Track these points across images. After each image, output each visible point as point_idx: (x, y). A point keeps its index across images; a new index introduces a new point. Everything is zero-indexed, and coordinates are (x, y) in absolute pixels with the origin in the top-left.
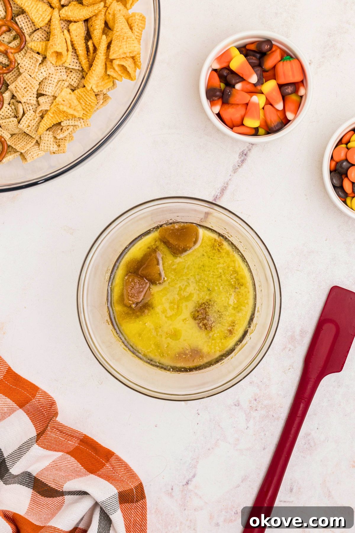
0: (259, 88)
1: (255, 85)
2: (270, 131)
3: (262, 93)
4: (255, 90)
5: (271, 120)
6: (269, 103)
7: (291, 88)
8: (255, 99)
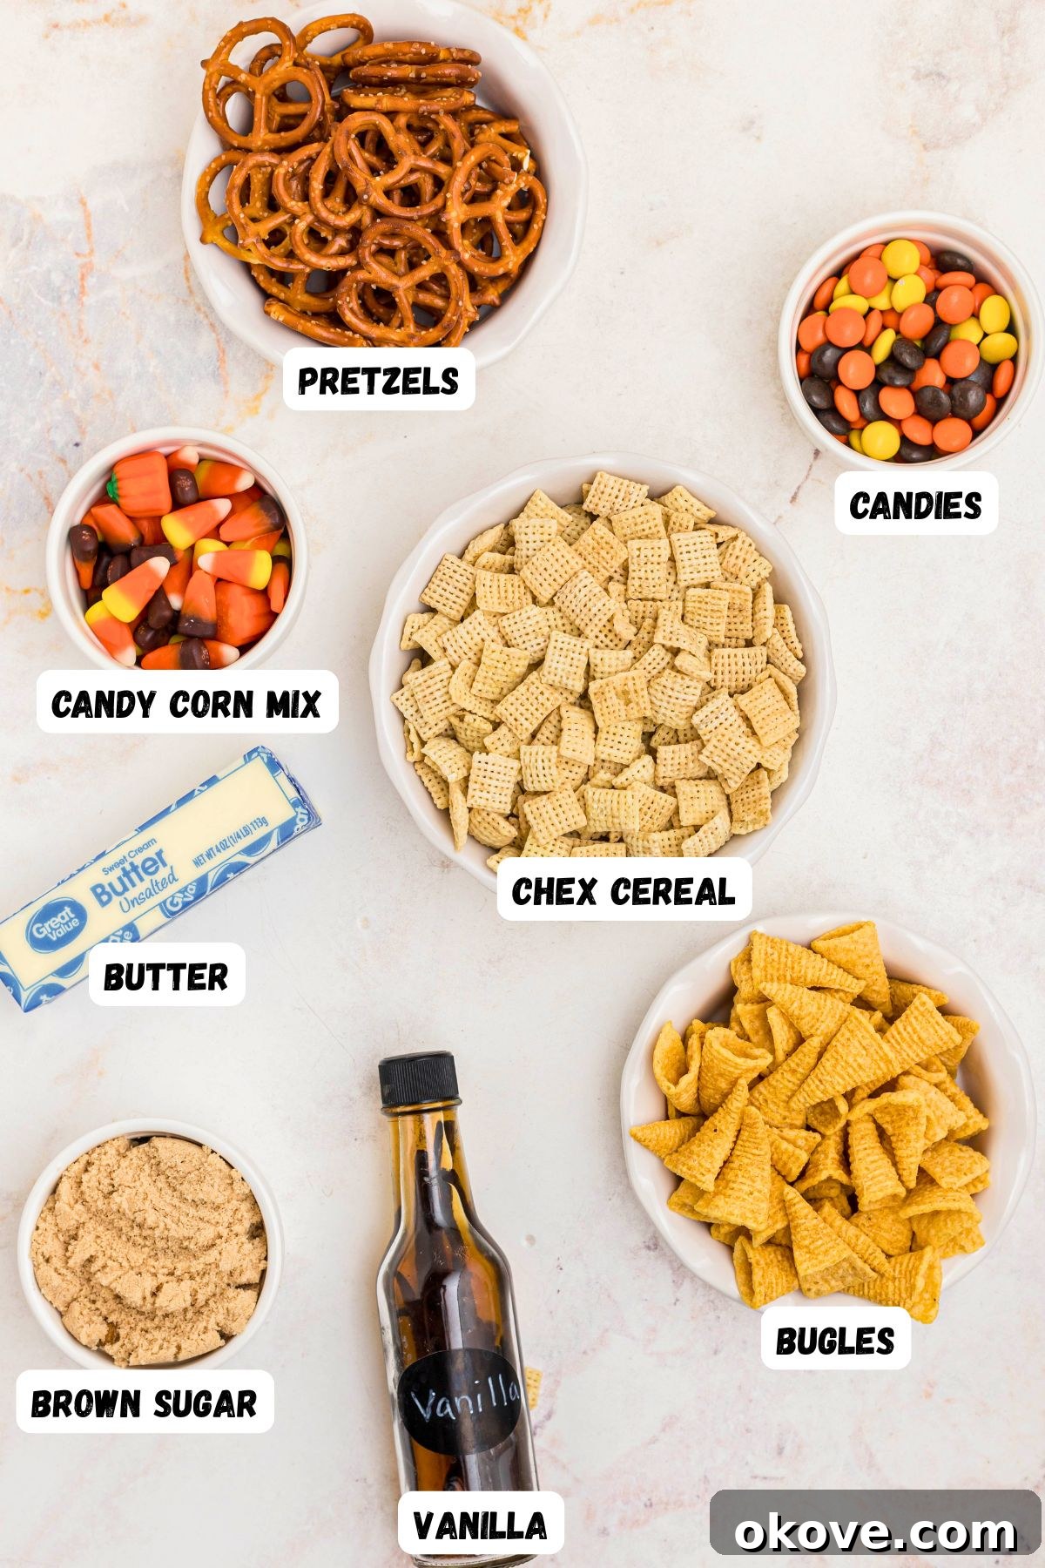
0: (179, 556)
1: (173, 564)
2: (280, 530)
3: (192, 548)
4: (186, 565)
5: (257, 525)
6: (215, 533)
7: (179, 479)
8: (205, 561)
